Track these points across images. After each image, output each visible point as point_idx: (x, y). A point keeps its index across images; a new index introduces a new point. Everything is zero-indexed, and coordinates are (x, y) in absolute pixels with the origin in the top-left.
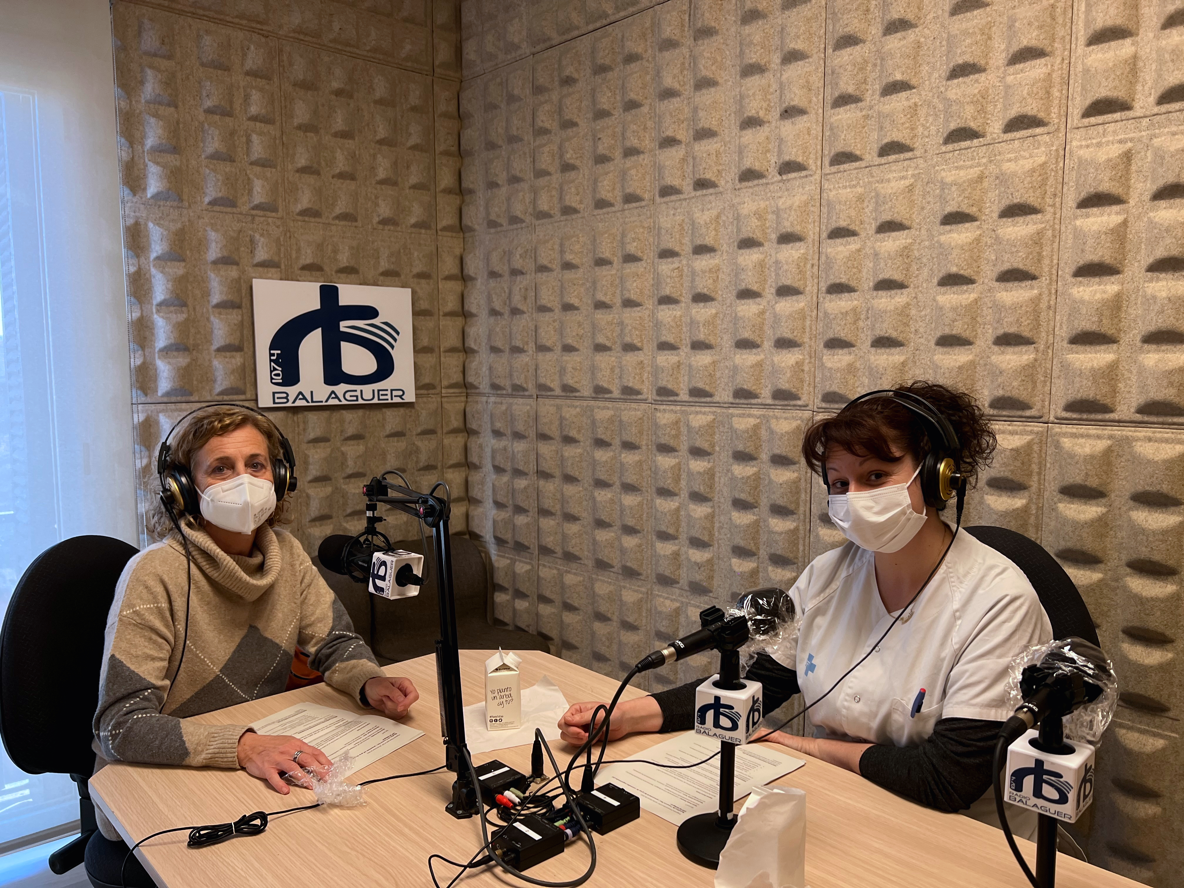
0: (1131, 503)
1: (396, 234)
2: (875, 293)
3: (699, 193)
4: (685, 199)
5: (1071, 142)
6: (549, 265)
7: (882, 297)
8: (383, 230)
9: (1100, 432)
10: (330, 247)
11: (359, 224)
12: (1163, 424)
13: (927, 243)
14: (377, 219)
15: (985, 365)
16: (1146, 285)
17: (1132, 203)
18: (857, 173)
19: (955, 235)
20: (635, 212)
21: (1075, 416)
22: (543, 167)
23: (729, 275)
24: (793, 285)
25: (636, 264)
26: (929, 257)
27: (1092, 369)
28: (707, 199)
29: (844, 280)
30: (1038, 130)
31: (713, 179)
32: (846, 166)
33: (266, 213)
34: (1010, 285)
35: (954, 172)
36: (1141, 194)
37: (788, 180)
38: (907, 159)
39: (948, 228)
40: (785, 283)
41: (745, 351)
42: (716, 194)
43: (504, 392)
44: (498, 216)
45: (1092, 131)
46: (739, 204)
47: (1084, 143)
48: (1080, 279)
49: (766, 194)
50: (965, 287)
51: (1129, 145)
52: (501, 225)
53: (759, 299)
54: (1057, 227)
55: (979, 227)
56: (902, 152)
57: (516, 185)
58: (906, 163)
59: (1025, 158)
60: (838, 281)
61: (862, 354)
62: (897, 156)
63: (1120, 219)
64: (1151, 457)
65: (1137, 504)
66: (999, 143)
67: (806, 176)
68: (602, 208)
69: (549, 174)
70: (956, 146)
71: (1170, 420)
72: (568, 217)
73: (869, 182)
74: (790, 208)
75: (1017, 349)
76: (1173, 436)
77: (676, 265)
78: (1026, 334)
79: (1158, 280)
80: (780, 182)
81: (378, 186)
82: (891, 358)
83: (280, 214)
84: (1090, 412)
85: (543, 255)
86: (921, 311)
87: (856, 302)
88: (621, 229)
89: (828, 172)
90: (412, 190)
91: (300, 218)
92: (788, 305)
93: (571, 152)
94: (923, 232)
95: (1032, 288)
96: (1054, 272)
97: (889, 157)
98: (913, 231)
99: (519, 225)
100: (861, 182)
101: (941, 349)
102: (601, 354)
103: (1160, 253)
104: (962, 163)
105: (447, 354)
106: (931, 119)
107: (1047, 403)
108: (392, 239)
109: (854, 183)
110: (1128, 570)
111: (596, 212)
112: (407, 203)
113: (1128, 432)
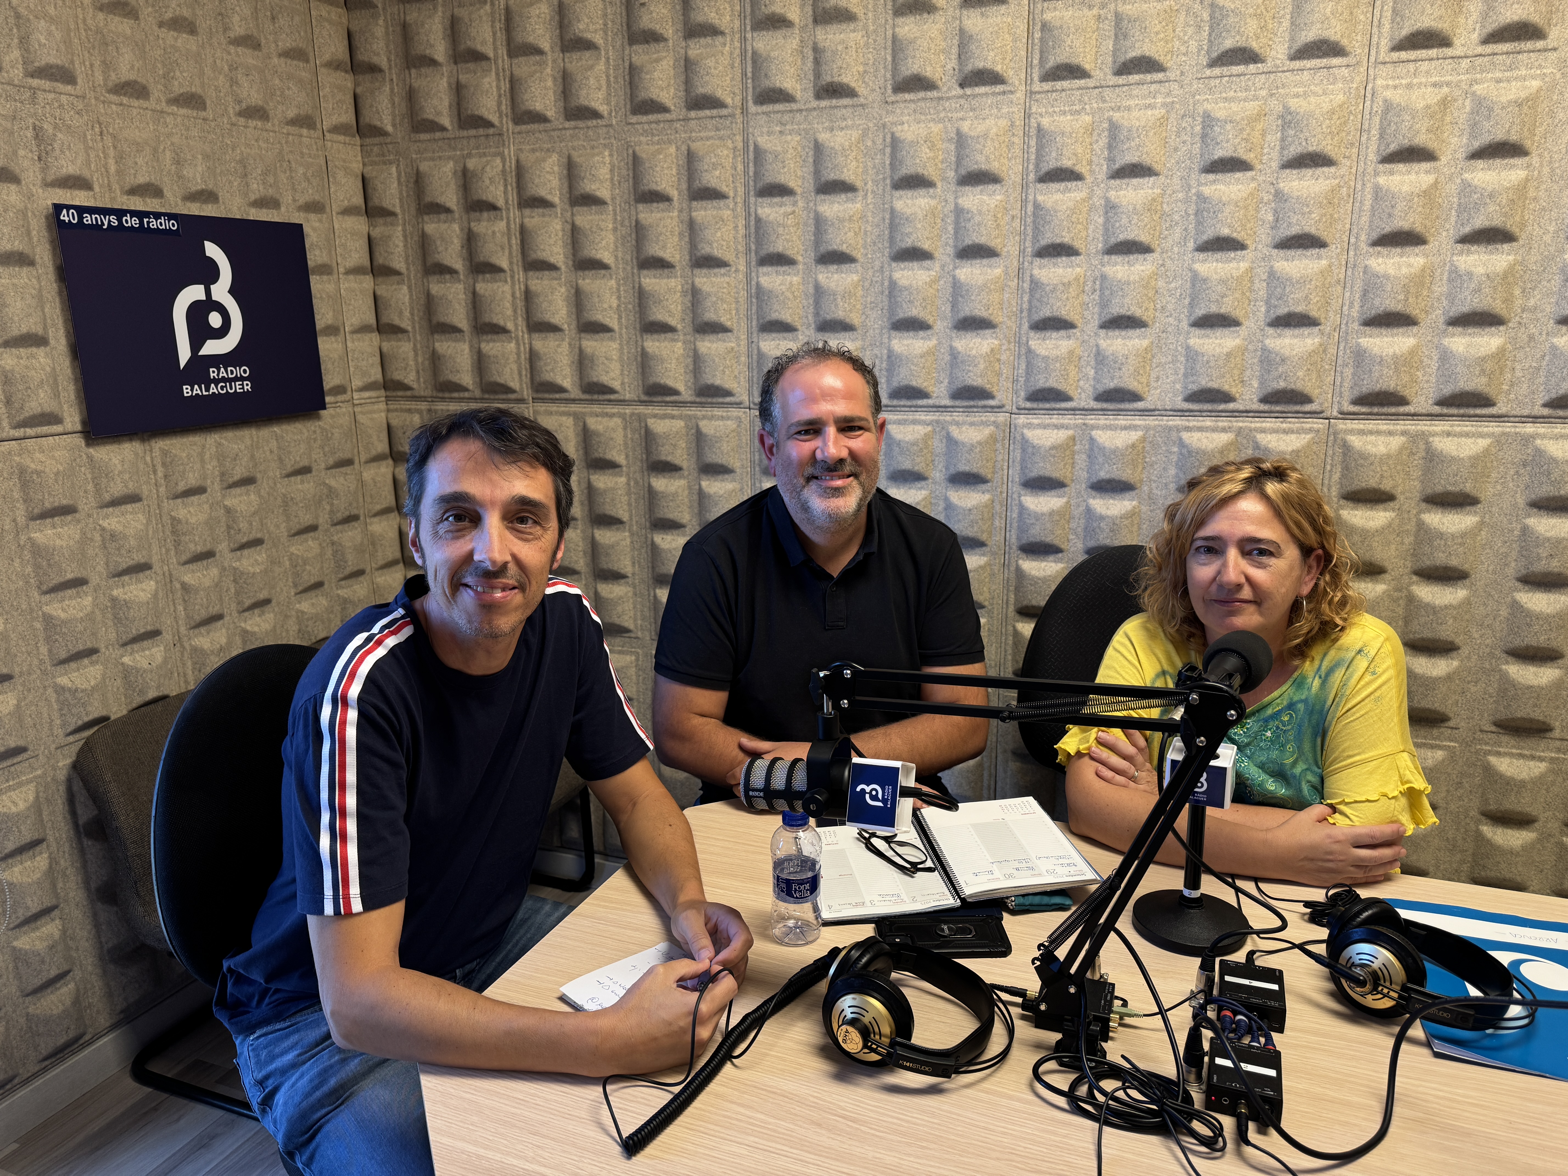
0: (1424, 505)
1: (265, 134)
2: (1106, 258)
3: (824, 103)
4: (801, 111)
5: (1374, 79)
6: (549, 197)
7: (1116, 264)
8: (246, 127)
9: (1391, 427)
10: (168, 153)
11: (209, 114)
12: (1463, 416)
13: (1180, 195)
14: (237, 108)
15: (1256, 350)
16: (1455, 258)
17: (1444, 160)
18: (1081, 95)
19: (1222, 187)
20: (710, 124)
21: (1364, 409)
22: (531, 39)
23: (878, 226)
24: (989, 244)
25: (715, 203)
26: (1183, 213)
27: (1395, 357)
28: (839, 113)
29: (1067, 239)
30: (1336, 61)
31: (853, 84)
32: (1065, 84)
33: (55, 84)
34: (1291, 253)
35: (1221, 105)
36: (1455, 151)
37: (975, 96)
38: (1155, 82)
39: (1211, 177)
40: (977, 241)
41: (906, 334)
42: (853, 106)
43: (466, 395)
44: (439, 114)
45: (1401, 69)
46: (894, 124)
47: (1391, 83)
48: (1379, 248)
49: (938, 113)
50: (1232, 254)
51: (1446, 90)
52: (443, 129)
53: (929, 262)
54: (1352, 184)
55: (1253, 179)
56: (1149, 72)
57: (471, 66)
58: (1154, 87)
59: (1315, 94)
60: (1058, 241)
61: (1086, 338)
62: (1142, 76)
63: (1430, 179)
64: (1454, 453)
65: (1429, 506)
66: (1283, 72)
67: (1004, 93)
68: (646, 113)
69: (539, 52)
70: (1225, 70)
71: (1471, 411)
72: (581, 124)
73: (1100, 109)
74: (986, 136)
75: (1297, 331)
76: (1474, 429)
77: (789, 209)
78: (1314, 314)
79: (1469, 252)
80: (961, 97)
81: (232, 49)
82: (1129, 343)
83: (79, 89)
84: (1382, 405)
85: (537, 181)
86: (1170, 283)
87: (1079, 269)
88: (684, 148)
89: (1037, 89)
90: (282, 59)
91: (114, 98)
92: (979, 272)
93: (586, 20)
94: (1176, 180)
95: (1319, 257)
96: (1346, 239)
97: (1130, 77)
98: (1162, 179)
99: (481, 131)
100: (1087, 107)
101: (1197, 331)
102: (655, 336)
103: (1480, 222)
104: (1232, 94)
105: (355, 336)
106: (1190, 31)
107: (1330, 396)
108: (261, 143)
109: (1077, 107)
110: (1415, 578)
111: (634, 119)
112: (277, 82)
113: (1423, 426)
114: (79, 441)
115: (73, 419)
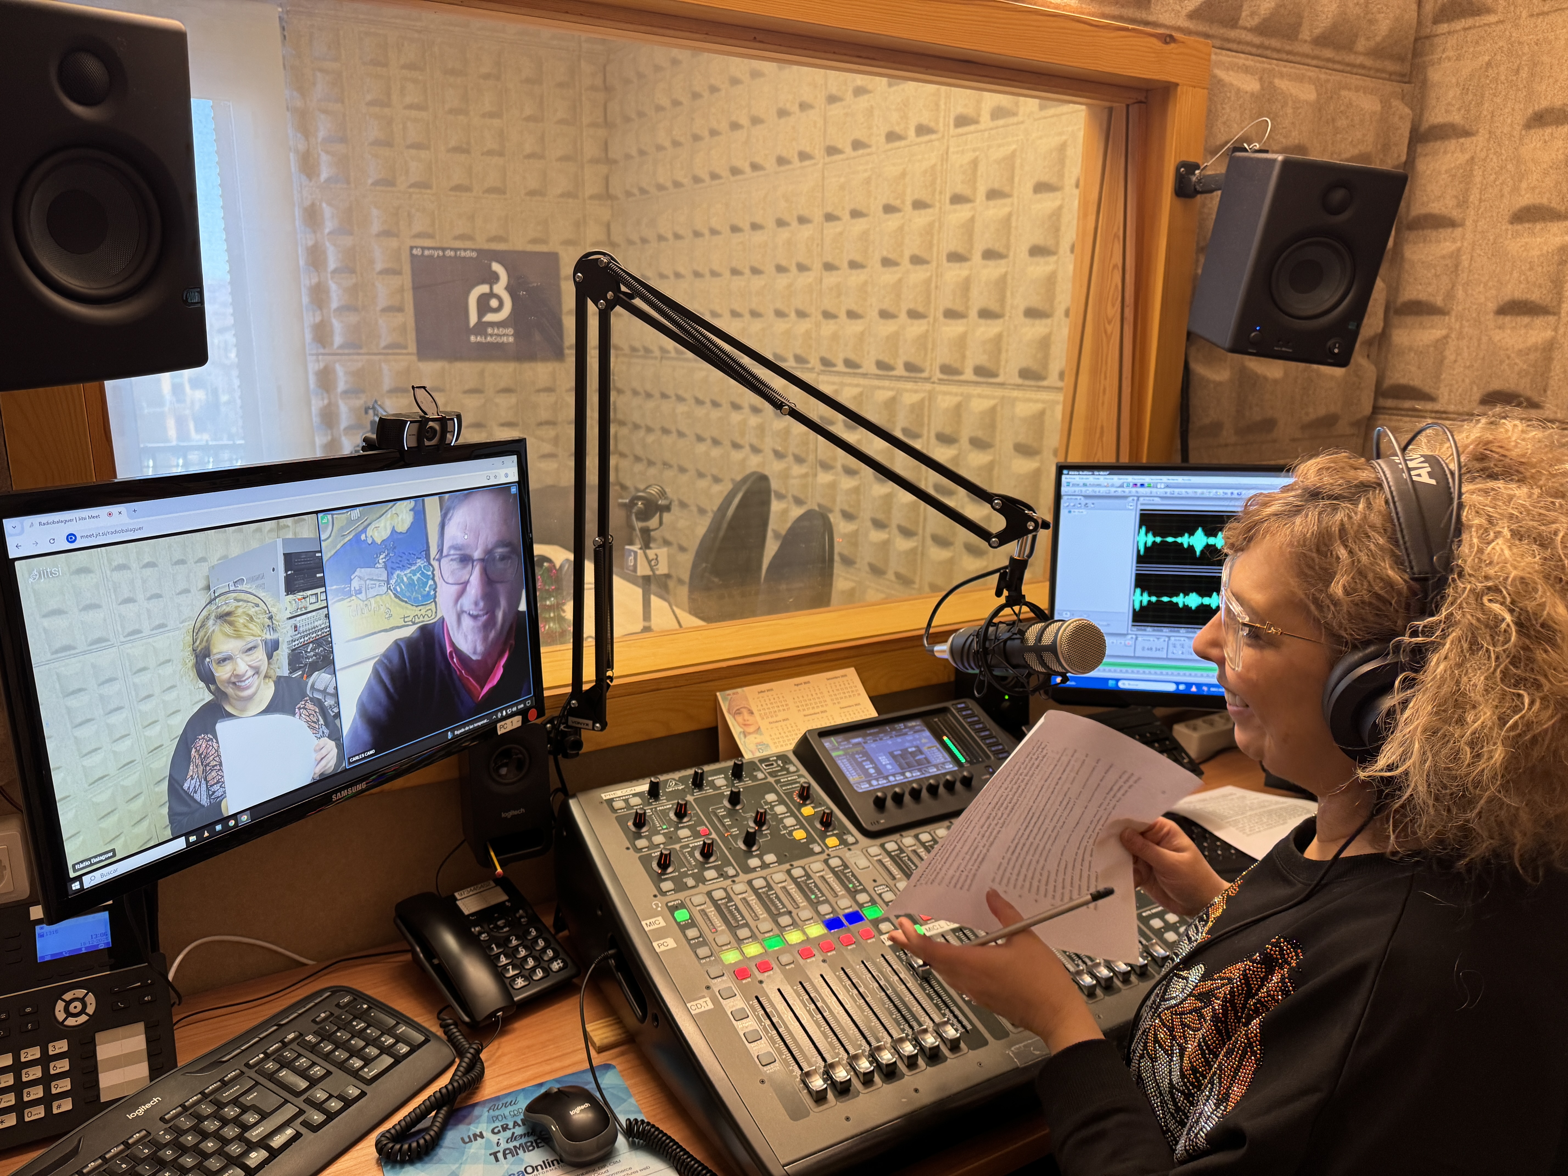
2: (848, 272)
5: (949, 147)
8: (530, 201)
9: (954, 390)
10: (480, 218)
11: (508, 196)
12: (984, 383)
14: (525, 191)
16: (978, 270)
17: (976, 202)
18: (840, 164)
19: (889, 223)
20: (716, 189)
21: (944, 377)
22: (661, 142)
24: (805, 262)
25: (717, 237)
26: (877, 241)
28: (759, 180)
29: (832, 259)
30: (931, 137)
31: (761, 162)
32: (835, 158)
33: (421, 190)
34: (916, 267)
35: (890, 169)
36: (981, 195)
37: (804, 168)
38: (867, 155)
39: (886, 216)
40: (801, 260)
42: (765, 175)
43: (639, 354)
44: (632, 186)
45: (958, 140)
46: (776, 186)
47: (956, 149)
48: (950, 264)
49: (792, 178)
51: (978, 152)
52: (635, 195)
53: (787, 274)
54: (941, 219)
55: (903, 217)
56: (864, 149)
57: (643, 158)
58: (866, 158)
60: (829, 260)
61: (839, 325)
62: (862, 151)
63: (969, 215)
65: (971, 446)
66: (913, 145)
67: (814, 165)
68: (698, 183)
69: (664, 148)
70: (891, 145)
72: (679, 190)
73: (847, 173)
74: (804, 194)
75: (918, 322)
77: (739, 240)
78: (922, 309)
79: (985, 266)
80: (799, 168)
81: (526, 160)
82: (856, 328)
83: (433, 191)
84: (952, 374)
85: (662, 225)
86: (873, 288)
87: (838, 279)
88: (708, 204)
89: (825, 162)
90: (558, 163)
91: (452, 193)
92: (802, 280)
93: (677, 130)
95: (926, 271)
96: (938, 257)
97: (858, 152)
98: (868, 219)
99: (649, 196)
100: (842, 172)
101: (880, 321)
103: (985, 245)
104: (892, 160)
107: (931, 367)
108: (539, 209)
109: (838, 173)
111: (694, 187)
112: (553, 175)
113: (968, 390)
114: (415, 358)
115: (412, 347)
